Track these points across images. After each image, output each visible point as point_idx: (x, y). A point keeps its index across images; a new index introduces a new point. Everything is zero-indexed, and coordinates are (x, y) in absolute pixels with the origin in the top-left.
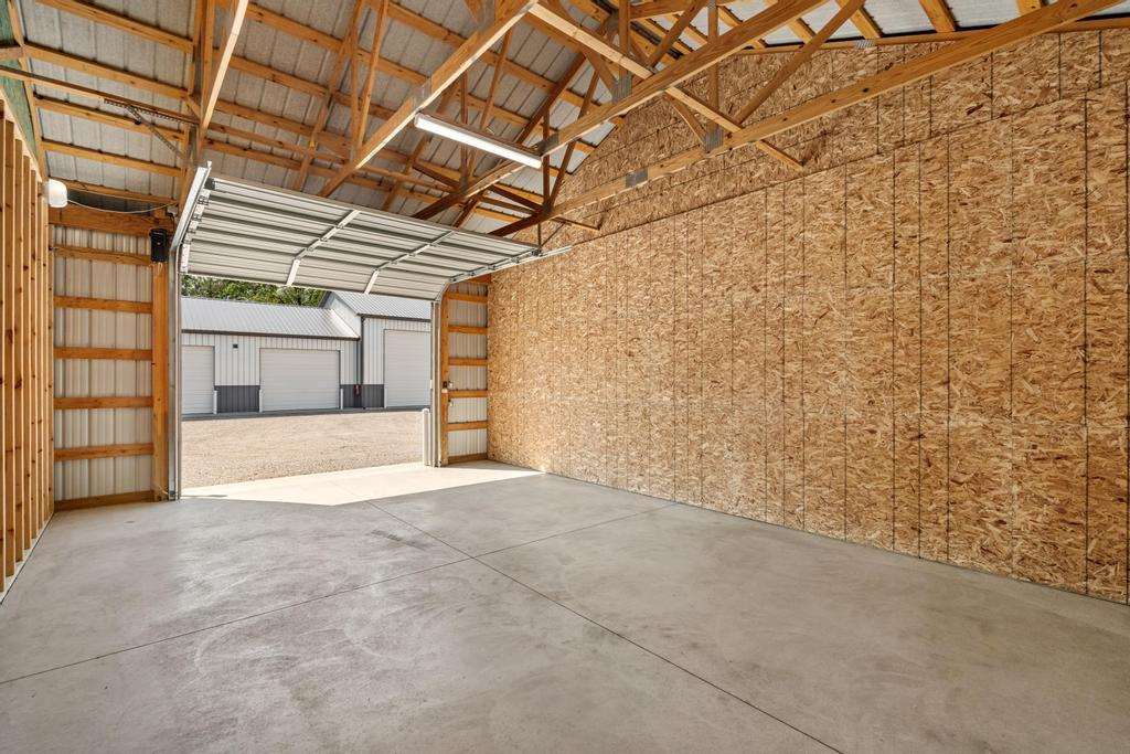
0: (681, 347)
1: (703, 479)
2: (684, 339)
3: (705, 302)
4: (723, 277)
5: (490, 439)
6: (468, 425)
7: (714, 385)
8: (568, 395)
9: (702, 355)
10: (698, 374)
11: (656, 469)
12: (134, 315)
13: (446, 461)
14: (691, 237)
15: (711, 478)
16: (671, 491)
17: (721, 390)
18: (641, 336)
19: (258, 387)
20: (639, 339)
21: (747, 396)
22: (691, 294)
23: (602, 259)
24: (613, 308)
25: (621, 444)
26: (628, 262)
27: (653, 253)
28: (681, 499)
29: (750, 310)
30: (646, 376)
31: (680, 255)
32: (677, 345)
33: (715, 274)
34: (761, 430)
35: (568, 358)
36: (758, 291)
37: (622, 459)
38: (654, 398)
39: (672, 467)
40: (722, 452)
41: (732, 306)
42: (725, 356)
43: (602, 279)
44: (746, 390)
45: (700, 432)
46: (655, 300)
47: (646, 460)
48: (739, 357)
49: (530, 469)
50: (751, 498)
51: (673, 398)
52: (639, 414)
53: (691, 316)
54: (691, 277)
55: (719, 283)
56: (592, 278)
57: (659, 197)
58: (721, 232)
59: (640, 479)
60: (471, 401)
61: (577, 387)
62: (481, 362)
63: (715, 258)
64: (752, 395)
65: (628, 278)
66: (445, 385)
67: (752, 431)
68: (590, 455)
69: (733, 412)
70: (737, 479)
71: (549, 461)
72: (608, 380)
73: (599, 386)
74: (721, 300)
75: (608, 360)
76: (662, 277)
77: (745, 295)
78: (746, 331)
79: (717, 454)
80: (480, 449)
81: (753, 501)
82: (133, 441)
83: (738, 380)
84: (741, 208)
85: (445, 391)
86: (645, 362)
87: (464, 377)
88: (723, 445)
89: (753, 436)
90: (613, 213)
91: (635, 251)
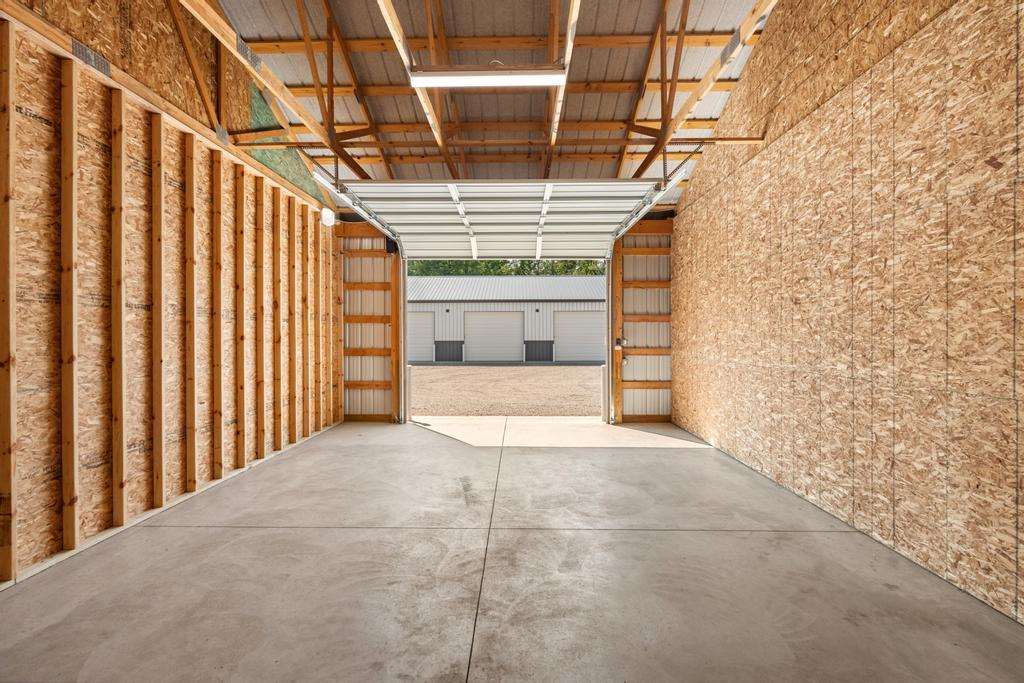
0: (864, 286)
1: (895, 503)
2: (867, 273)
3: (899, 209)
4: (931, 158)
5: (673, 401)
6: (647, 384)
7: (914, 346)
8: (734, 356)
9: (893, 297)
10: (888, 328)
11: (826, 469)
12: (383, 292)
13: (619, 419)
14: (877, 107)
15: (908, 505)
16: (848, 508)
17: (926, 356)
18: (810, 275)
19: (552, 342)
20: (807, 279)
21: (977, 368)
22: (878, 199)
23: (766, 177)
24: (776, 241)
25: (787, 426)
26: (793, 172)
27: (824, 149)
28: (862, 527)
29: (982, 206)
30: (816, 332)
31: (860, 142)
32: (857, 283)
33: (915, 156)
34: (1006, 437)
35: (734, 310)
36: (999, 166)
37: (787, 448)
38: (825, 365)
39: (850, 472)
40: (927, 465)
41: (947, 204)
42: (934, 296)
43: (767, 203)
44: (974, 358)
45: (890, 424)
46: (827, 219)
47: (815, 455)
48: (961, 296)
49: (702, 440)
50: (984, 563)
51: (851, 366)
52: (805, 387)
53: (877, 235)
54: (875, 172)
55: (923, 170)
56: (756, 204)
57: (833, 63)
58: (926, 78)
59: (808, 480)
60: (651, 360)
61: (742, 346)
62: (664, 318)
63: (915, 128)
64: (987, 368)
65: (794, 195)
66: (619, 342)
67: (987, 436)
68: (755, 434)
69: (948, 397)
70: (957, 521)
71: (717, 434)
72: (773, 337)
73: (764, 346)
74: (926, 198)
75: (772, 310)
76: (835, 183)
77: (970, 180)
78: (974, 247)
79: (920, 467)
80: (663, 410)
81: (988, 571)
82: (382, 379)
83: (959, 338)
84: (964, 19)
85: (618, 348)
86: (814, 312)
87: (641, 334)
88: (929, 451)
89: (989, 447)
90: (778, 111)
91: (801, 155)
